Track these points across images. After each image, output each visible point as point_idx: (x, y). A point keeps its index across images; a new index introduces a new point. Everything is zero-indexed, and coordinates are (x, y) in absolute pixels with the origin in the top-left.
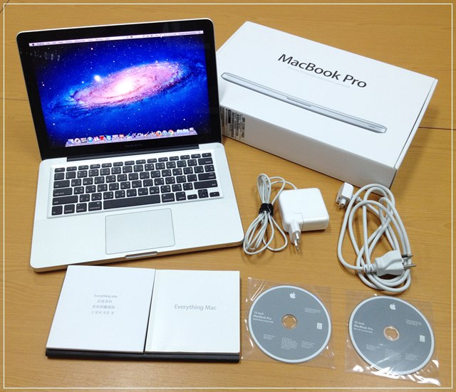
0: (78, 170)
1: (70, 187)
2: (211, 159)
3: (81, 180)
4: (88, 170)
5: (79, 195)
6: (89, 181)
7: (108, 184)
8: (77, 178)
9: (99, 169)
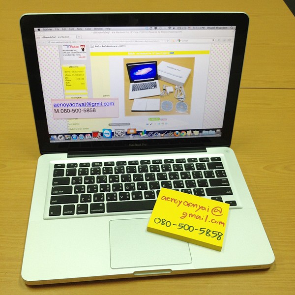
0: (78, 167)
1: (70, 185)
2: (221, 164)
3: (81, 178)
4: (89, 168)
5: (79, 195)
6: (90, 180)
7: (111, 184)
8: (77, 176)
9: (101, 168)
